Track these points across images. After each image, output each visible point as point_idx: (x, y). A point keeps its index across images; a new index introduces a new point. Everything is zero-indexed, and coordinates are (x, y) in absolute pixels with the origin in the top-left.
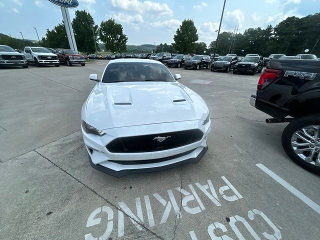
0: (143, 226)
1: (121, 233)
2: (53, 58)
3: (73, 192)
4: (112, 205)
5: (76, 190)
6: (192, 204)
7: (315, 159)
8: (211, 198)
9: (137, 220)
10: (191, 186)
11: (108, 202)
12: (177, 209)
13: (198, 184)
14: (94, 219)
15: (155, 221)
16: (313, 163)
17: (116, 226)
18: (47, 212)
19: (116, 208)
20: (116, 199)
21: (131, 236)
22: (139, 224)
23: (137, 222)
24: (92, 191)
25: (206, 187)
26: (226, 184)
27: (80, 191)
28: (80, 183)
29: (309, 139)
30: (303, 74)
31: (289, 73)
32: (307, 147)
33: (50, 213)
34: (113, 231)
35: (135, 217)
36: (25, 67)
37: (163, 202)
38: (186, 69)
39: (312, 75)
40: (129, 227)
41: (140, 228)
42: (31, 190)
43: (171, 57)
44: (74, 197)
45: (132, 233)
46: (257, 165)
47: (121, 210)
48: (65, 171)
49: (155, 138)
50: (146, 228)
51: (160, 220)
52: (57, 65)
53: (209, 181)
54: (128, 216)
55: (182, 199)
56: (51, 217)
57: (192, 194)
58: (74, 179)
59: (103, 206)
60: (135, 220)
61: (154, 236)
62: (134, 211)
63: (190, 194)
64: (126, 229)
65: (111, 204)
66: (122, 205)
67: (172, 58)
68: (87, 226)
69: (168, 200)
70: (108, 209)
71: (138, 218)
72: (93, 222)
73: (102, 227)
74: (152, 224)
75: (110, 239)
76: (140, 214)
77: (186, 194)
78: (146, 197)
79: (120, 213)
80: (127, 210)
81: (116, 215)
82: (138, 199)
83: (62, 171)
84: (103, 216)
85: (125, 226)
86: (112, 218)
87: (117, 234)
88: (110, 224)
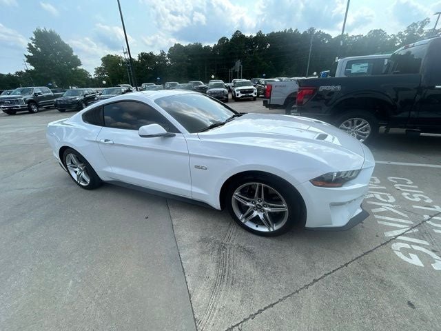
0: (414, 228)
1: (425, 243)
3: (368, 275)
5: (365, 271)
6: (385, 197)
9: (407, 229)
11: (385, 244)
12: (391, 206)
14: (411, 259)
17: (418, 244)
18: (409, 308)
19: (394, 239)
20: (380, 236)
21: (426, 237)
22: (411, 229)
23: (409, 230)
24: (365, 254)
27: (365, 266)
28: (349, 266)
30: (332, 88)
31: (322, 88)
33: (410, 305)
34: (423, 247)
35: (405, 230)
37: (382, 209)
40: (413, 235)
41: (416, 230)
44: (377, 274)
47: (396, 236)
48: (315, 281)
50: (415, 226)
51: (405, 217)
54: (403, 234)
56: (418, 302)
58: (340, 271)
59: (391, 248)
61: (422, 224)
62: (396, 228)
64: (419, 238)
65: (388, 242)
66: (390, 234)
68: (422, 265)
69: (381, 207)
70: (396, 246)
71: (405, 228)
72: (415, 261)
73: (421, 255)
74: (411, 222)
75: (433, 251)
76: (399, 226)
77: (372, 196)
78: (376, 216)
79: (399, 238)
80: (396, 233)
81: (403, 241)
82: (379, 222)
83: (314, 285)
84: (406, 252)
85: (416, 238)
86: (408, 245)
87: (426, 245)
88: (416, 248)
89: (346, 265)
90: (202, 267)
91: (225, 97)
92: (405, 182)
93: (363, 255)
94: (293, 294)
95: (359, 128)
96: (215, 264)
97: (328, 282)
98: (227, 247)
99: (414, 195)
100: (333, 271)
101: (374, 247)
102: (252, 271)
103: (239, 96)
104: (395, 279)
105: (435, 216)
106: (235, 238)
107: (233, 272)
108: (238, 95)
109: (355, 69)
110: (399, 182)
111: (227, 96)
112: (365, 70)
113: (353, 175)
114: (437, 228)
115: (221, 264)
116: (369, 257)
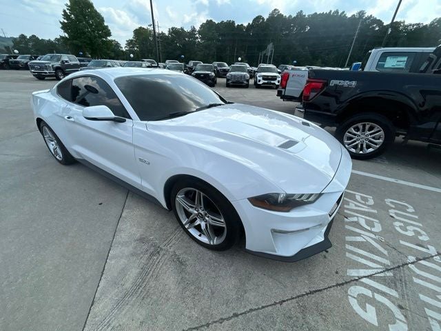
0: (388, 270)
1: (394, 293)
3: (301, 321)
4: (349, 282)
5: (300, 315)
7: (362, 149)
8: (366, 210)
9: (379, 271)
10: (347, 212)
11: (343, 284)
12: (373, 236)
13: (346, 207)
14: (366, 311)
16: (361, 152)
17: (384, 294)
19: (357, 281)
20: (340, 273)
21: (398, 285)
22: (384, 271)
23: (381, 272)
24: (311, 293)
25: (352, 205)
26: (354, 194)
27: (304, 310)
28: (284, 304)
29: (355, 135)
30: (346, 83)
31: (333, 82)
32: (355, 141)
34: (389, 299)
35: (375, 271)
37: (360, 239)
39: (354, 83)
40: (383, 281)
41: (390, 274)
44: (313, 324)
45: (395, 284)
47: (359, 278)
48: (236, 315)
50: (392, 269)
51: (384, 254)
54: (371, 276)
55: (361, 226)
57: (357, 217)
58: (270, 308)
59: (346, 292)
60: (378, 273)
61: (401, 268)
62: (366, 267)
65: (346, 283)
66: (353, 273)
68: (376, 324)
69: (359, 235)
70: (355, 290)
71: (377, 268)
72: (370, 315)
73: (380, 308)
74: (387, 262)
75: (400, 307)
76: (371, 264)
77: (355, 219)
78: (348, 247)
79: (364, 280)
80: (362, 272)
81: (366, 286)
82: (348, 255)
83: (231, 321)
84: (363, 300)
85: (385, 285)
86: (370, 292)
87: (394, 297)
88: (379, 297)
89: (281, 302)
90: (123, 271)
91: (245, 82)
92: (404, 209)
93: (307, 294)
94: (202, 326)
95: (371, 134)
96: (138, 271)
97: (249, 320)
98: (162, 253)
99: (408, 228)
100: (263, 307)
101: (326, 286)
102: (173, 287)
103: (261, 83)
105: (424, 259)
106: (175, 244)
107: (152, 284)
108: (259, 81)
109: (391, 63)
110: (397, 207)
111: (248, 81)
112: (402, 65)
113: (310, 199)
114: (418, 276)
115: (144, 273)
116: (314, 298)
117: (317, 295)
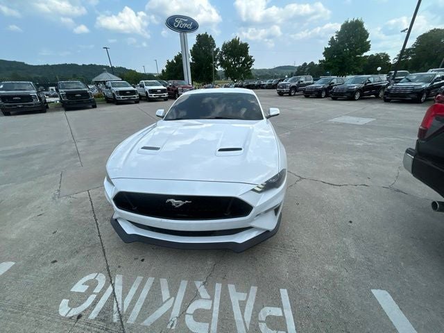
0: (120, 316)
1: (93, 315)
2: (163, 91)
4: (110, 276)
5: (90, 244)
6: (201, 316)
8: (238, 317)
9: (120, 306)
10: (218, 287)
11: (108, 270)
12: (176, 312)
13: (231, 288)
14: (83, 284)
15: (137, 318)
17: (94, 304)
18: (54, 259)
19: (110, 281)
20: (119, 270)
21: (102, 324)
22: (119, 312)
23: (118, 309)
24: (104, 250)
25: (242, 296)
26: (280, 305)
27: (93, 246)
33: (55, 261)
34: (88, 308)
35: (120, 302)
36: (137, 102)
37: (165, 294)
38: (334, 99)
40: (107, 309)
41: (115, 318)
42: (59, 232)
43: (312, 81)
44: (84, 251)
45: (103, 321)
46: (374, 291)
47: (113, 285)
48: (96, 220)
49: (168, 200)
50: (122, 322)
51: (144, 320)
52: (166, 99)
53: (254, 290)
54: (115, 296)
55: (192, 302)
56: (53, 267)
57: (212, 299)
58: (97, 232)
59: (101, 272)
60: (117, 306)
62: (125, 293)
63: (209, 297)
64: (101, 312)
65: (109, 273)
66: (118, 280)
67: (313, 84)
68: (72, 290)
69: (174, 294)
70: (102, 279)
71: (123, 304)
72: (79, 287)
73: (83, 297)
74: (132, 319)
75: (79, 316)
76: (128, 299)
78: (150, 281)
79: (110, 288)
80: (119, 289)
81: (104, 289)
82: (140, 278)
84: (92, 285)
85: (103, 308)
86: (98, 291)
87: (90, 313)
88: (92, 298)
89: (100, 236)
93: (103, 247)
101: (108, 259)
104: (75, 261)
117: (102, 253)
